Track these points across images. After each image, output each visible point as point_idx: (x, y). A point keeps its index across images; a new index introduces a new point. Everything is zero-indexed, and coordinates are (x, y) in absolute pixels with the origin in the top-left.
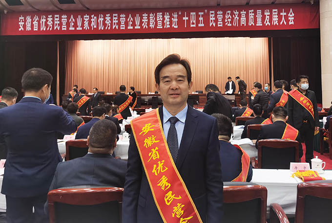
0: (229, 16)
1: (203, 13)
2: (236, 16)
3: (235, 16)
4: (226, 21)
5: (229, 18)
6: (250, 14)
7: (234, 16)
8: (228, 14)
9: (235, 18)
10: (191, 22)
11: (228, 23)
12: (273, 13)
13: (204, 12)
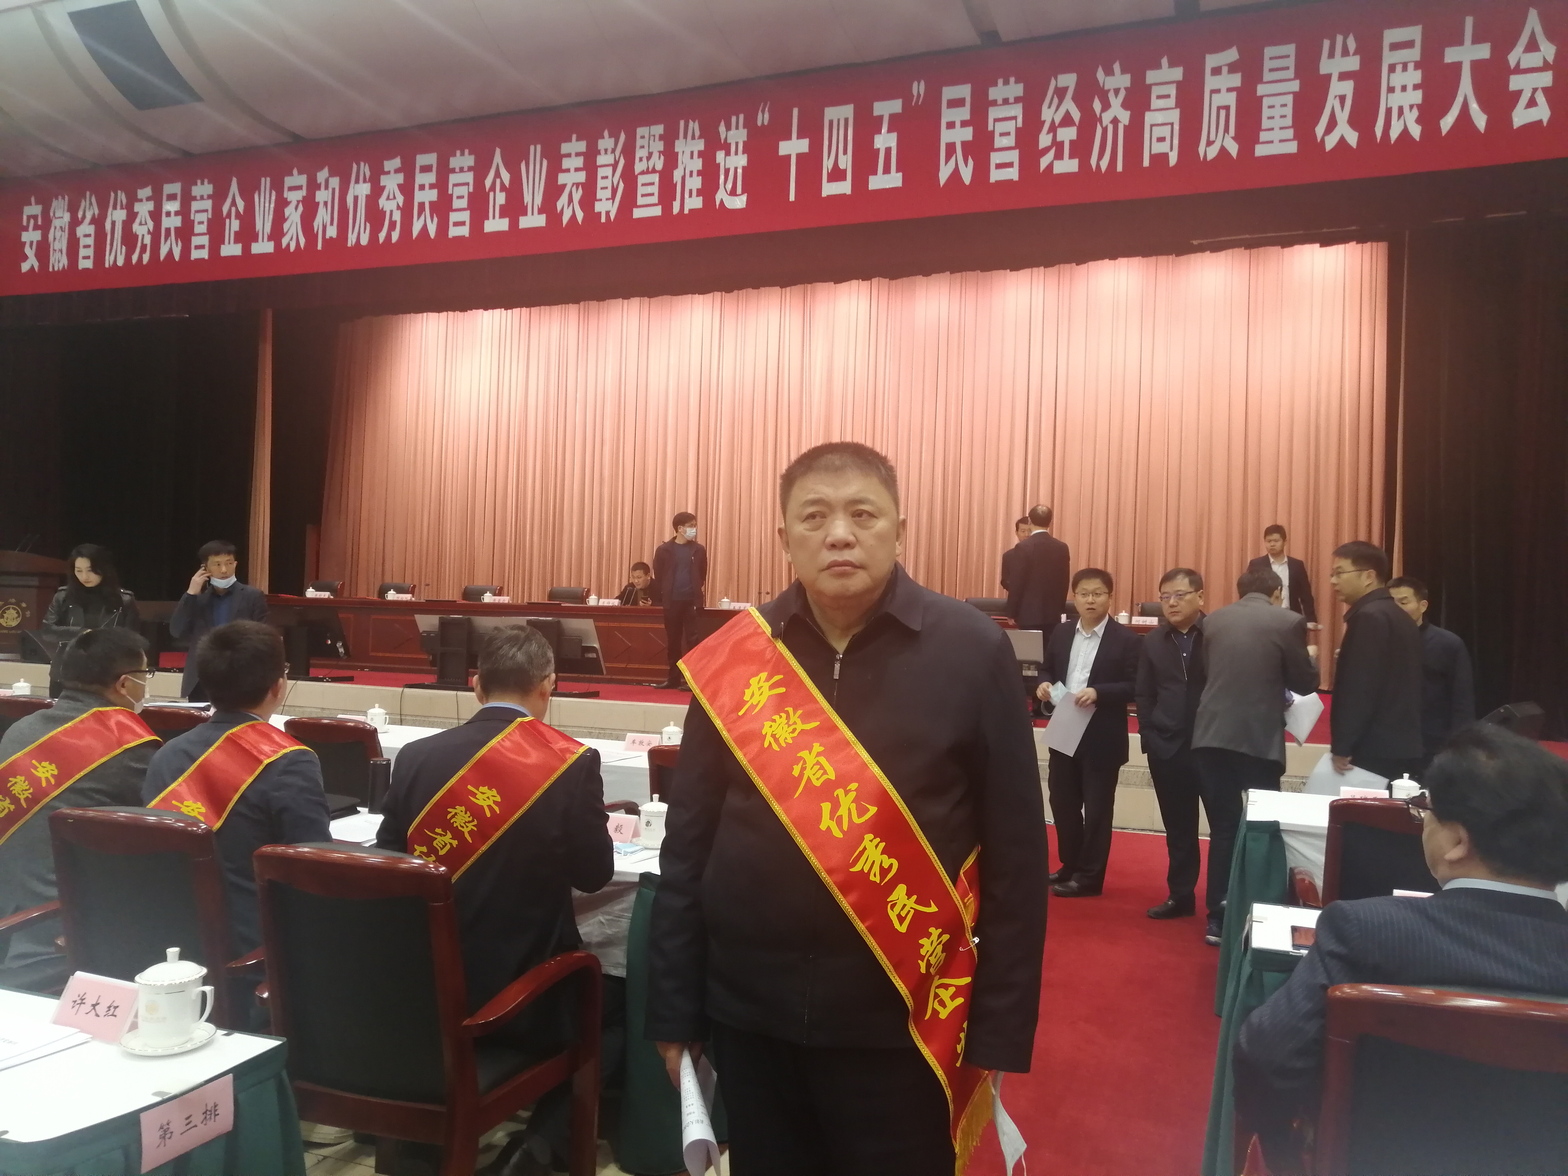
0: (1069, 105)
1: (895, 106)
2: (1116, 102)
3: (1106, 106)
4: (1045, 140)
5: (1067, 121)
6: (1211, 82)
7: (1097, 106)
8: (1061, 93)
9: (1107, 118)
10: (828, 164)
11: (1059, 156)
12: (1389, 57)
13: (907, 98)
